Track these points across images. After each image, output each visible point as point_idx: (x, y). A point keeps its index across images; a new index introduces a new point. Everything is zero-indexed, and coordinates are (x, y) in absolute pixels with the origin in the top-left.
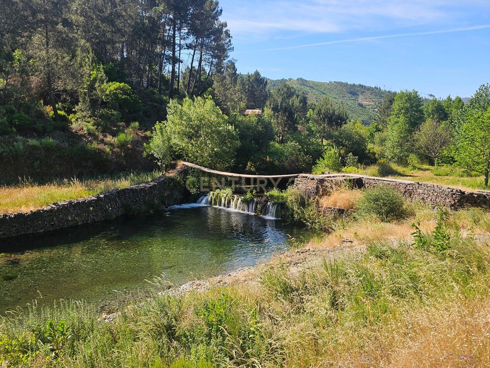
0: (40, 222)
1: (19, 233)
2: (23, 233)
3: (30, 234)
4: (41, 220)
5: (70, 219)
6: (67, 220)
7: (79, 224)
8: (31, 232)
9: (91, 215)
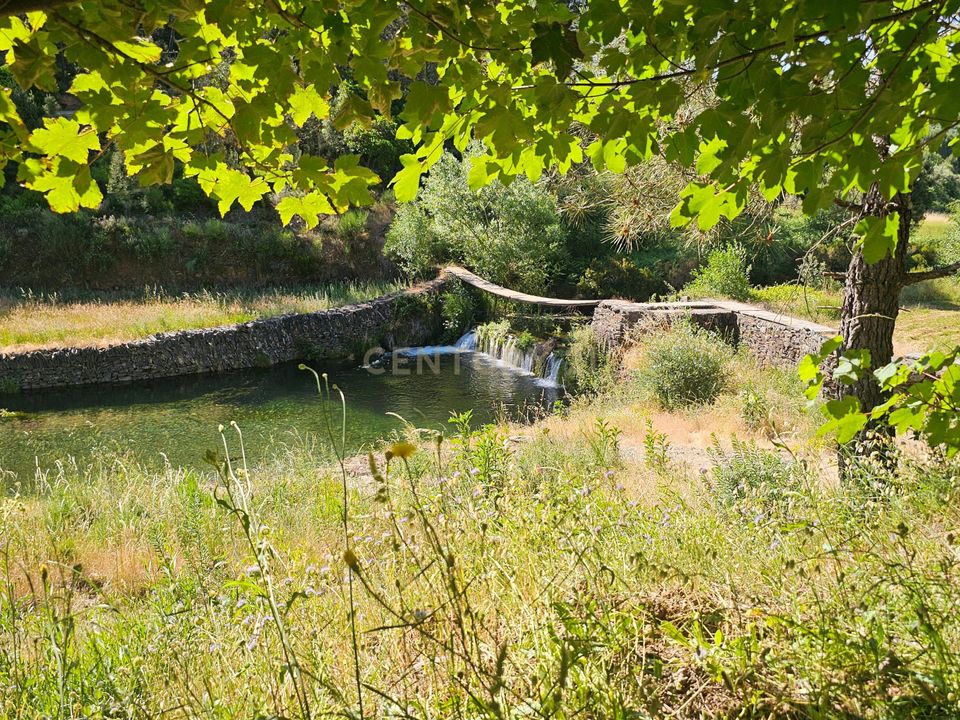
0: (124, 365)
1: (87, 381)
2: (94, 380)
3: (106, 382)
4: (126, 361)
5: (181, 361)
6: (177, 365)
7: (200, 371)
8: (108, 380)
9: (224, 357)
